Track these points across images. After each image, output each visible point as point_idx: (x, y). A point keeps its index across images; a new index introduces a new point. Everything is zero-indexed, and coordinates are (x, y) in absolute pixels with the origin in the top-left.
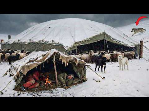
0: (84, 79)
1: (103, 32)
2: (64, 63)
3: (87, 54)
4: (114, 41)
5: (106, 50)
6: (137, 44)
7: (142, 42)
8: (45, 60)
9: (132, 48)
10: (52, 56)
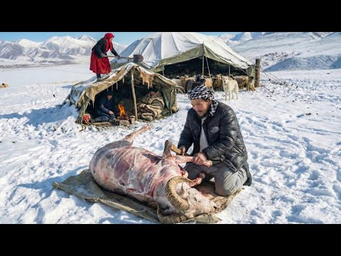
0: (174, 108)
1: (201, 43)
2: (146, 84)
3: (178, 78)
4: (217, 59)
5: (206, 74)
6: (250, 64)
7: (257, 61)
8: (120, 78)
9: (245, 70)
10: (130, 72)
